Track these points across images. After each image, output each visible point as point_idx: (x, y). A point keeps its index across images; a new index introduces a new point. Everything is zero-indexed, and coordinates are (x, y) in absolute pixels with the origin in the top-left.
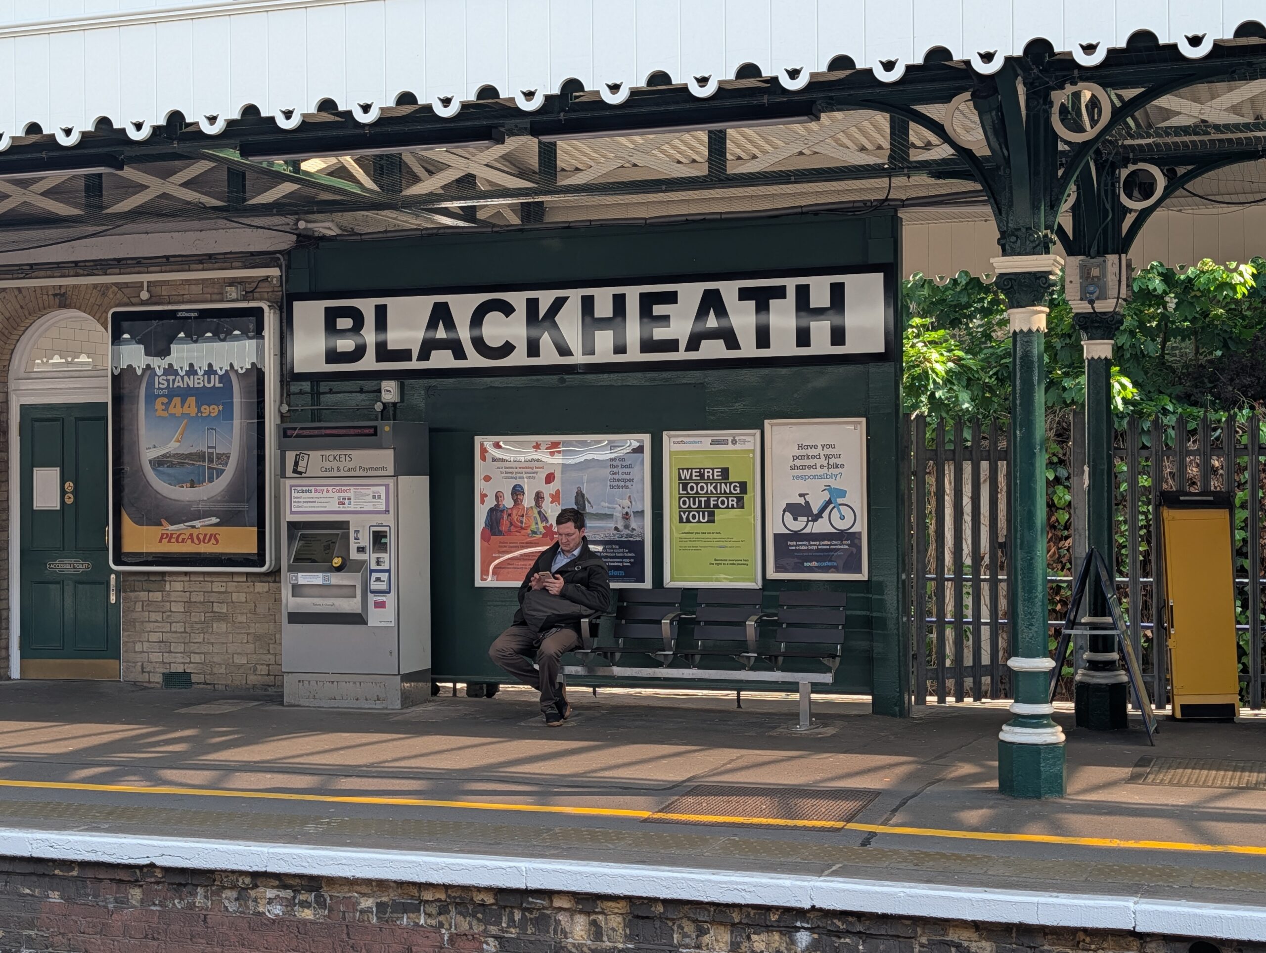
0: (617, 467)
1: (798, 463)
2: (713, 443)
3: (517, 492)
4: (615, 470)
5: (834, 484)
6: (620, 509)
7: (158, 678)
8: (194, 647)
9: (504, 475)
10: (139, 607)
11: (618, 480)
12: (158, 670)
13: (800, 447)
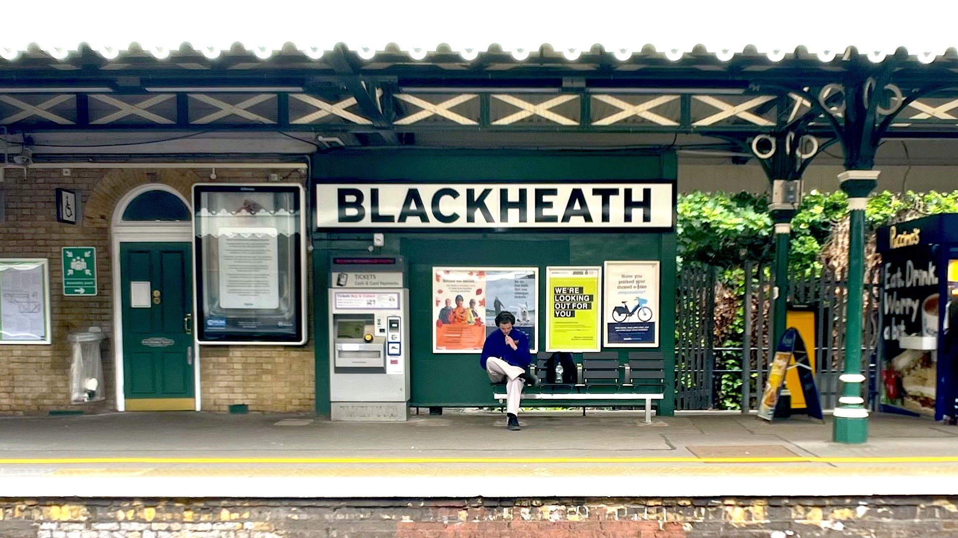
0: (519, 286)
1: (622, 285)
2: (574, 273)
3: (459, 299)
4: (518, 288)
5: (642, 296)
6: (520, 309)
7: (226, 408)
8: (249, 390)
9: (451, 290)
10: (211, 366)
11: (520, 293)
12: (225, 404)
13: (623, 276)
